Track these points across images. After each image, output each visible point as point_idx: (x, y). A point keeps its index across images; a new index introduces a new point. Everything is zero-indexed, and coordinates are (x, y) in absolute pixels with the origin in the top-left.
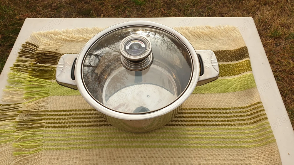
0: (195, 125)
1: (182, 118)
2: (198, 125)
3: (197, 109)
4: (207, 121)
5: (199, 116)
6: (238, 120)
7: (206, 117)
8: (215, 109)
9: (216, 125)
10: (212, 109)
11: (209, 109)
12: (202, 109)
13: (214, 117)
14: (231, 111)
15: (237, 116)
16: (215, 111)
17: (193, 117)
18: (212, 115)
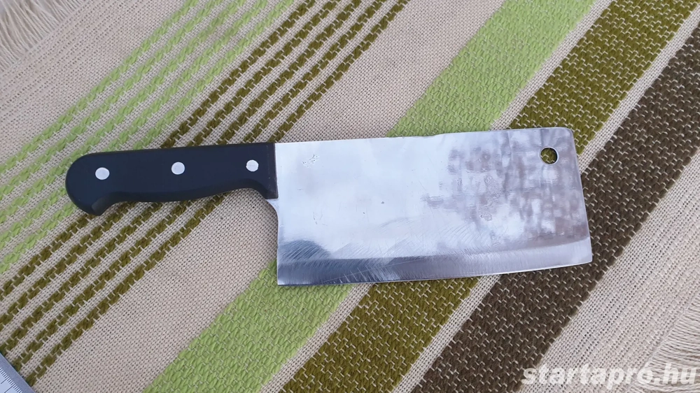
6: (61, 267)
14: (110, 285)
15: (75, 279)
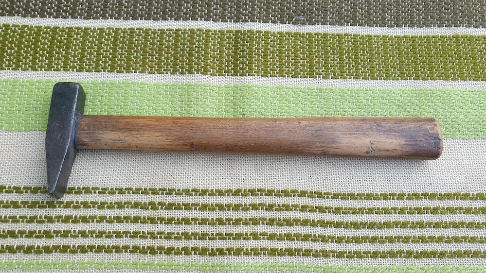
0: (400, 253)
1: (358, 228)
2: (409, 254)
3: (410, 197)
4: (440, 240)
5: (413, 223)
7: (437, 225)
8: (465, 197)
9: (467, 254)
10: (456, 196)
11: (449, 196)
12: (425, 195)
13: (461, 224)
16: (466, 204)
17: (396, 224)
18: (457, 218)
